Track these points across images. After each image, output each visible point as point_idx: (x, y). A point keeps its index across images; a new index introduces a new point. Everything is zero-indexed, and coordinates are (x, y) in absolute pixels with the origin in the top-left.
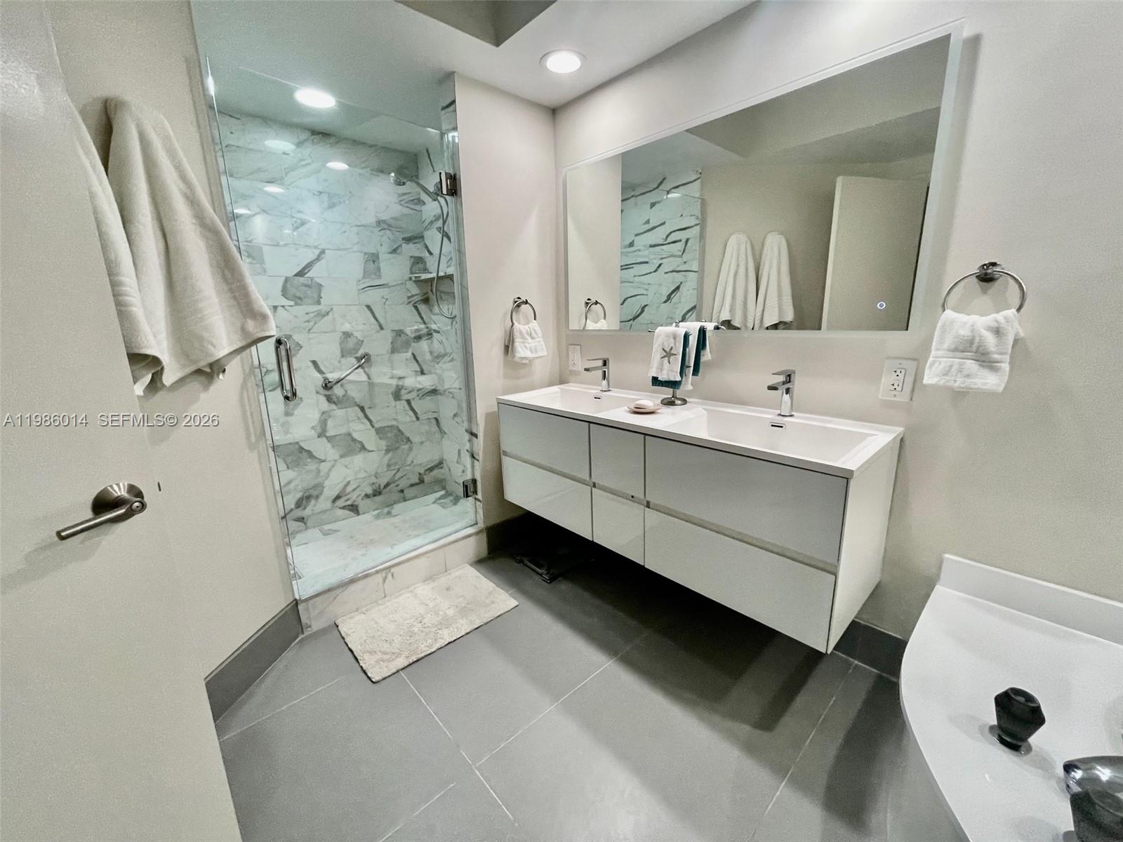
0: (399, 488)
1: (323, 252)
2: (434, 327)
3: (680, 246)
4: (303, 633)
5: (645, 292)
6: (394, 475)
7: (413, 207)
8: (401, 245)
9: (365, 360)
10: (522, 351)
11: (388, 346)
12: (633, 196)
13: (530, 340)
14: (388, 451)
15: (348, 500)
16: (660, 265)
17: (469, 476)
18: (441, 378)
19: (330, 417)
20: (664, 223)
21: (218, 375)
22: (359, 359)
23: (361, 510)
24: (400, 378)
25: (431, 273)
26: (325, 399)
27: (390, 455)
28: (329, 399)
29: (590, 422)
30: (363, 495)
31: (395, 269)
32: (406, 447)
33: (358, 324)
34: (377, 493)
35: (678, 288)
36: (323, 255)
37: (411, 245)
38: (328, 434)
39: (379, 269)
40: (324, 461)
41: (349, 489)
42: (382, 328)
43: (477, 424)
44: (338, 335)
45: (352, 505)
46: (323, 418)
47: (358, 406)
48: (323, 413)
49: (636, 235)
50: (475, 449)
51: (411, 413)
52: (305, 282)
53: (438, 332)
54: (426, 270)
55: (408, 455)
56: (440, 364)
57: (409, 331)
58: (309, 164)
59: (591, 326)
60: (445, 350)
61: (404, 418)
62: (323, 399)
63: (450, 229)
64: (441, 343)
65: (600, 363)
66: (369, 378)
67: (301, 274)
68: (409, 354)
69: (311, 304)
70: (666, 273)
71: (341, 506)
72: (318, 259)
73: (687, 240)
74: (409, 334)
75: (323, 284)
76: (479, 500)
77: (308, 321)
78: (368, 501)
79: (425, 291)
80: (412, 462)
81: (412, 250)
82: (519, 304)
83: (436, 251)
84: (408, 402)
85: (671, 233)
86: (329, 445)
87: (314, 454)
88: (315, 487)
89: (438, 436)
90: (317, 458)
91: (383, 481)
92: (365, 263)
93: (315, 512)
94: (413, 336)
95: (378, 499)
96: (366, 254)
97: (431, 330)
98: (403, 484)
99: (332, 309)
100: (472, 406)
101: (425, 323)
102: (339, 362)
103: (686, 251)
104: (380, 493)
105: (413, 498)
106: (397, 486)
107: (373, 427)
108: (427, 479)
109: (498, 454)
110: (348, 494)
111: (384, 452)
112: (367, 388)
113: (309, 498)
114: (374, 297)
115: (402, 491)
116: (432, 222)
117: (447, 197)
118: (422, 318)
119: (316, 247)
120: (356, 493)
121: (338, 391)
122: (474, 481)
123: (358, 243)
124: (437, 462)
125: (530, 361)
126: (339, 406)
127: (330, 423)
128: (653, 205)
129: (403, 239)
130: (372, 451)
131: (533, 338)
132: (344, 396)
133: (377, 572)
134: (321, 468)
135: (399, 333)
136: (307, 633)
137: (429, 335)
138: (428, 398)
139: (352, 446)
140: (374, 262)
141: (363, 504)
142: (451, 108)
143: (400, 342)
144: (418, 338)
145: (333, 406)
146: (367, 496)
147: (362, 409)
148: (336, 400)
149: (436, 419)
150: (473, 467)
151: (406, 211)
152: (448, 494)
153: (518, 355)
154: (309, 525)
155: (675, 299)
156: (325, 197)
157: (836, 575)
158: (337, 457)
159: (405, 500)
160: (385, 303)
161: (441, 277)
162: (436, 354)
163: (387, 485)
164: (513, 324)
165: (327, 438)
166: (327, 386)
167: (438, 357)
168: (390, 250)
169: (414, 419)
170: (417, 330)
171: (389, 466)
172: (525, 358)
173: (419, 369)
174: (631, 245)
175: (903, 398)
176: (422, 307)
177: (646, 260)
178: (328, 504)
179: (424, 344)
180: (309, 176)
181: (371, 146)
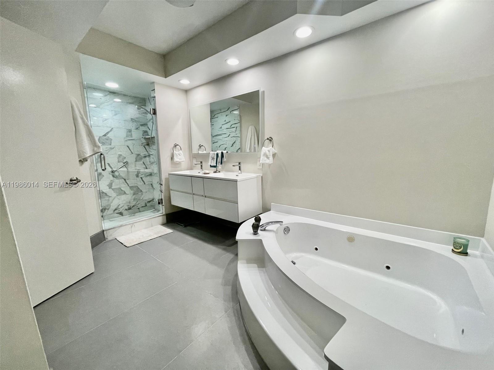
0: (138, 207)
1: (112, 129)
2: (151, 153)
3: (235, 129)
4: (105, 240)
5: (226, 143)
6: (136, 203)
7: (144, 115)
8: (139, 127)
9: (126, 164)
10: (176, 159)
11: (135, 160)
12: (221, 112)
13: (179, 156)
14: (134, 194)
15: (119, 211)
16: (230, 135)
17: (160, 198)
18: (153, 170)
19: (113, 182)
20: (230, 122)
21: (85, 162)
22: (124, 163)
23: (124, 214)
24: (138, 170)
25: (149, 136)
26: (112, 176)
27: (135, 196)
28: (113, 176)
29: (191, 177)
30: (125, 209)
31: (137, 134)
32: (141, 193)
33: (125, 152)
34: (130, 209)
35: (235, 142)
36: (112, 130)
37: (143, 127)
38: (112, 188)
39: (132, 134)
40: (111, 197)
41: (120, 207)
42: (132, 153)
43: (162, 181)
44: (117, 156)
45: (120, 213)
46: (111, 182)
47: (123, 179)
48: (111, 181)
49: (222, 125)
50: (162, 189)
51: (142, 182)
52: (106, 138)
53: (152, 155)
54: (148, 135)
55: (141, 196)
56: (153, 166)
57: (142, 154)
58: (108, 102)
59: (200, 152)
60: (154, 161)
61: (140, 184)
62: (111, 176)
63: (155, 122)
64: (153, 158)
65: (200, 163)
66: (128, 170)
67: (105, 135)
68: (142, 162)
69: (108, 145)
70: (231, 137)
71: (117, 212)
72: (111, 130)
73: (237, 127)
74: (142, 155)
75: (112, 139)
76: (163, 205)
77: (107, 151)
78: (126, 211)
79: (148, 141)
80: (143, 199)
81: (144, 128)
82: (176, 146)
83: (151, 129)
84: (141, 178)
85: (232, 125)
86: (113, 192)
87: (108, 194)
88: (108, 206)
89: (152, 190)
90: (108, 196)
91: (132, 205)
92: (127, 132)
93: (108, 214)
94: (143, 156)
95: (129, 211)
96: (127, 129)
97: (150, 154)
98: (139, 206)
99: (115, 147)
100: (161, 176)
101: (148, 152)
102: (117, 164)
103: (237, 130)
104: (131, 209)
105: (143, 211)
106: (137, 207)
107: (128, 186)
108: (148, 204)
109: (169, 190)
110: (119, 209)
111: (132, 195)
112: (127, 173)
113: (105, 209)
114: (130, 143)
115: (139, 209)
116: (150, 120)
117: (153, 115)
118: (147, 150)
119: (110, 127)
120: (123, 208)
121: (116, 174)
122: (162, 199)
123: (124, 126)
124: (151, 199)
125: (179, 162)
126: (117, 178)
127: (113, 184)
128: (227, 116)
129: (140, 125)
130: (128, 194)
131: (180, 155)
132: (118, 175)
133: (129, 224)
134: (110, 199)
135: (138, 155)
136: (107, 240)
137: (149, 156)
138: (149, 177)
139: (121, 192)
140: (130, 132)
141: (125, 212)
142: (154, 91)
143: (139, 158)
144: (145, 157)
145: (115, 179)
146: (126, 210)
147: (125, 180)
148: (115, 176)
149: (152, 184)
150: (161, 195)
151: (141, 116)
152: (156, 210)
153: (175, 160)
154: (105, 218)
155: (234, 146)
156: (113, 112)
157: (238, 204)
158: (116, 196)
159: (140, 212)
160: (133, 145)
161: (152, 137)
162: (151, 162)
163: (134, 206)
164: (173, 151)
165: (112, 189)
166: (113, 172)
167: (152, 163)
168: (136, 128)
169: (143, 184)
170: (144, 154)
171: (134, 199)
172: (178, 161)
173: (145, 167)
174: (221, 128)
175: (261, 167)
176: (147, 147)
177: (225, 133)
178: (112, 212)
179: (147, 158)
180: (108, 105)
181: (130, 96)
